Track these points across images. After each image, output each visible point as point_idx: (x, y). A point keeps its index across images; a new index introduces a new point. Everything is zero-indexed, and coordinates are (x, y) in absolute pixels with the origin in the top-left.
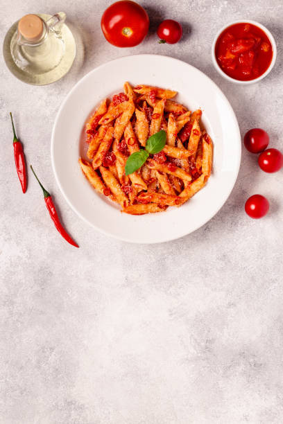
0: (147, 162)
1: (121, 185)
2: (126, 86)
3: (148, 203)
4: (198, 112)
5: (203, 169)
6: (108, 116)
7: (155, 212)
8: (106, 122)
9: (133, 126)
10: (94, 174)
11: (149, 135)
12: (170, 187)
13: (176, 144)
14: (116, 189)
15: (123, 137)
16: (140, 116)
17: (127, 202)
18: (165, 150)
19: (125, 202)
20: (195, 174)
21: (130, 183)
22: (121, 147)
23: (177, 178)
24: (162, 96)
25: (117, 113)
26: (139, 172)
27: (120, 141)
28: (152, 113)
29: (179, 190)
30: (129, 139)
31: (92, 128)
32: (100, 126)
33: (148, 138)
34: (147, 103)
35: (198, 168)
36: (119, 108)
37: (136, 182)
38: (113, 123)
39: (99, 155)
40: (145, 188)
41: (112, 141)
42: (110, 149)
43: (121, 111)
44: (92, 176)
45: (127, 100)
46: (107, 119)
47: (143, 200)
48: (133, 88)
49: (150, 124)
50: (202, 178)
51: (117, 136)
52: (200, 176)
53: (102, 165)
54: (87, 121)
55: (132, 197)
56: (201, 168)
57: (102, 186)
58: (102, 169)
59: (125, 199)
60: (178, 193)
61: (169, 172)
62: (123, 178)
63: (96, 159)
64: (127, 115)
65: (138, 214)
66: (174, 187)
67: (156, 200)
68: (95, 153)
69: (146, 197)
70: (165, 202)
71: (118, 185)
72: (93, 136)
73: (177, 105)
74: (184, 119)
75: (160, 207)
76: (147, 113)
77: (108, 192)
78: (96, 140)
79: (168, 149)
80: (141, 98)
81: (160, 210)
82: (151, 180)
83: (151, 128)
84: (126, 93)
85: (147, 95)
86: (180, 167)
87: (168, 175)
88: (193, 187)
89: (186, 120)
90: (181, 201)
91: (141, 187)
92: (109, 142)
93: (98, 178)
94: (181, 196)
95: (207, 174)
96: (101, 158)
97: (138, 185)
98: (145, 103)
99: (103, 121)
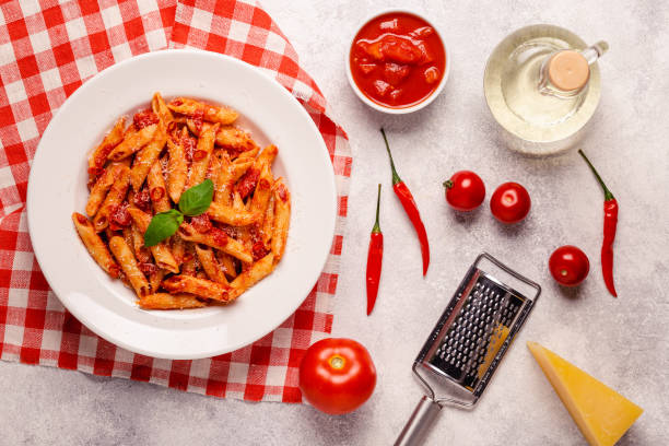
0: (181, 229)
1: (138, 261)
2: (156, 98)
3: (178, 294)
4: (271, 150)
5: (273, 244)
6: (121, 148)
7: (191, 308)
8: (121, 157)
9: (163, 168)
10: (96, 239)
11: (185, 184)
12: (217, 270)
13: (232, 199)
14: (132, 268)
15: (145, 184)
16: (177, 151)
17: (147, 288)
18: (210, 211)
19: (143, 289)
20: (260, 252)
21: (152, 259)
22: (140, 201)
23: (230, 256)
24: (214, 119)
25: (139, 144)
26: (170, 243)
27: (141, 190)
28: (195, 147)
29: (232, 273)
30: (155, 189)
31: (97, 164)
32: (108, 163)
33: (184, 190)
34: (189, 129)
35: (266, 241)
36: (142, 137)
37: (161, 260)
38: (132, 158)
39: (104, 211)
40: (176, 271)
41: (129, 188)
42: (125, 201)
43: (145, 142)
44: (93, 244)
45: (157, 122)
46: (122, 153)
47: (174, 289)
48: (166, 101)
49: (189, 166)
50: (269, 259)
51: (137, 185)
52: (268, 252)
53: (108, 227)
54: (89, 153)
55: (155, 283)
56: (270, 242)
57: (107, 260)
58: (109, 234)
59: (143, 283)
60: (230, 279)
61: (217, 247)
62: (143, 250)
63: (99, 217)
64: (155, 149)
65: (163, 310)
66: (224, 269)
67: (192, 290)
68: (100, 206)
69: (176, 285)
70: (206, 295)
71: (133, 261)
72: (99, 177)
73: (238, 136)
74: (247, 161)
75: (200, 299)
76: (186, 146)
77: (116, 272)
78: (102, 185)
79: (214, 209)
80: (181, 120)
81: (198, 304)
82: (186, 255)
83: (191, 172)
84: (155, 111)
85: (189, 116)
86: (235, 238)
87: (215, 251)
88: (255, 272)
89: (248, 164)
90: (231, 294)
91: (168, 268)
92: (123, 190)
93: (100, 247)
94: (233, 285)
95: (278, 253)
96: (108, 215)
97: (165, 264)
98: (185, 128)
99: (116, 156)
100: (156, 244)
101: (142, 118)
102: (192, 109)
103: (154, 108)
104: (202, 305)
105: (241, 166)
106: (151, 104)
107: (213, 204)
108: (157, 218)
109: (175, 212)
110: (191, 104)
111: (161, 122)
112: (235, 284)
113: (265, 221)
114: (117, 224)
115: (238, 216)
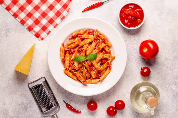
0: (84, 62)
1: (70, 62)
2: (97, 30)
3: (74, 75)
4: (114, 57)
5: (101, 77)
6: (82, 36)
7: (74, 79)
9: (88, 46)
10: (64, 51)
11: (91, 52)
12: (85, 75)
13: (98, 62)
14: (67, 63)
15: (82, 47)
16: (94, 44)
17: (68, 69)
18: (93, 62)
19: (67, 69)
20: (97, 77)
21: (73, 64)
22: (79, 50)
23: (90, 74)
24: (106, 43)
25: (87, 37)
26: (79, 63)
27: (80, 47)
28: (98, 46)
29: (88, 78)
30: (84, 49)
31: (75, 36)
32: (77, 37)
33: (90, 54)
36: (88, 36)
37: (75, 65)
38: (83, 39)
39: (70, 46)
40: (77, 70)
41: (78, 45)
42: (75, 47)
43: (88, 38)
44: (62, 52)
45: (94, 35)
46: (82, 37)
47: (74, 73)
48: (98, 32)
49: (94, 49)
50: (98, 80)
51: (81, 45)
52: (98, 78)
53: (68, 51)
54: (74, 32)
55: (70, 69)
56: (100, 76)
57: (63, 57)
59: (68, 67)
60: (87, 79)
61: (89, 70)
62: (72, 60)
63: (68, 47)
64: (89, 41)
65: (68, 76)
66: (87, 76)
67: (77, 76)
68: (69, 45)
69: (75, 72)
70: (80, 79)
71: (69, 61)
72: (73, 39)
73: (109, 50)
74: (107, 56)
75: (77, 79)
76: (96, 45)
77: (64, 61)
78: (73, 41)
79: (94, 62)
80: (99, 38)
81: (76, 80)
82: (81, 68)
83: (94, 51)
84: (94, 33)
85: (101, 39)
86: (94, 71)
87: (88, 71)
88: (93, 81)
89: (107, 57)
90: (85, 82)
91: (75, 68)
92: (77, 45)
93: (64, 54)
94: (87, 80)
95: (101, 80)
96: (70, 48)
97: (75, 67)
98: (99, 41)
99: (80, 37)
100: (76, 61)
101: (91, 32)
102: (103, 38)
103: (95, 32)
104: (77, 80)
105: (106, 56)
106: (95, 30)
107: (94, 61)
108: (80, 56)
109: (85, 57)
110: (103, 36)
111: (95, 36)
112: (87, 81)
113: (102, 71)
114: (71, 51)
115: (98, 67)
